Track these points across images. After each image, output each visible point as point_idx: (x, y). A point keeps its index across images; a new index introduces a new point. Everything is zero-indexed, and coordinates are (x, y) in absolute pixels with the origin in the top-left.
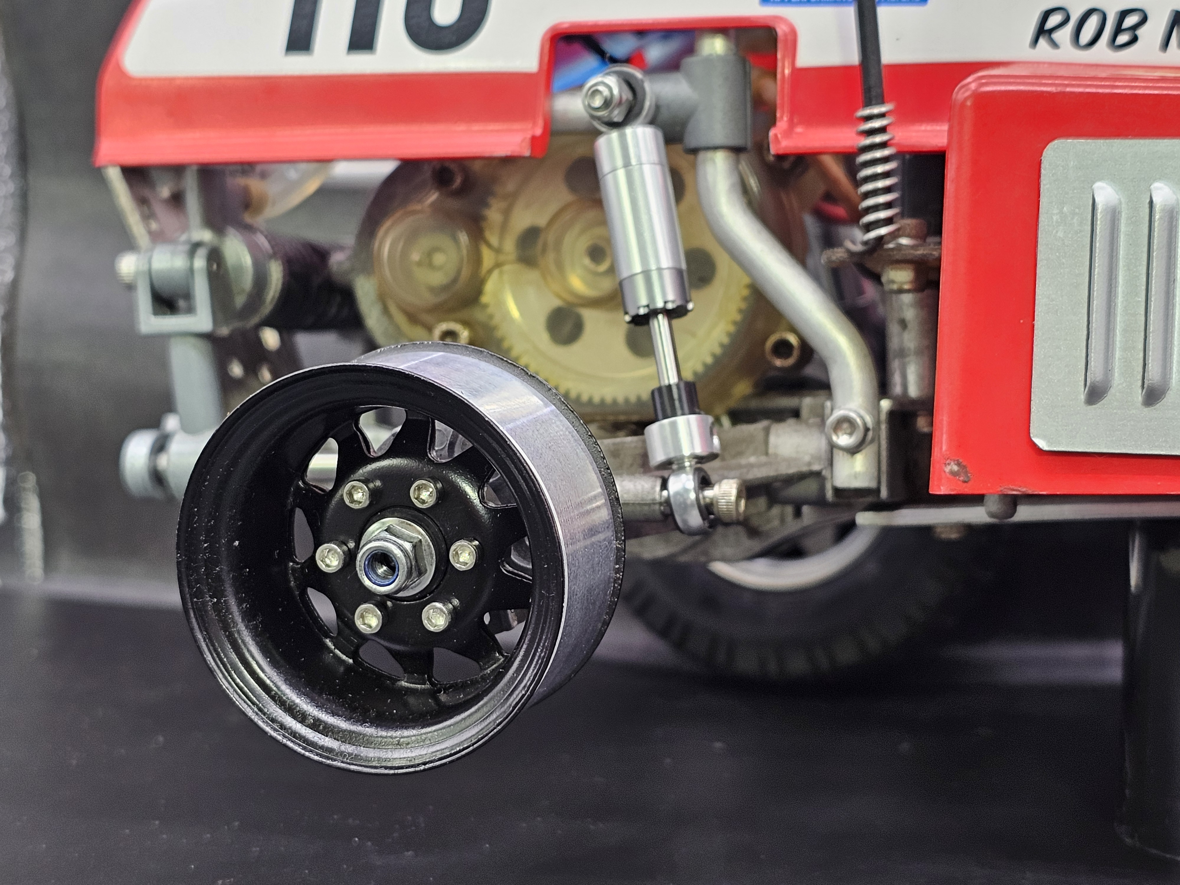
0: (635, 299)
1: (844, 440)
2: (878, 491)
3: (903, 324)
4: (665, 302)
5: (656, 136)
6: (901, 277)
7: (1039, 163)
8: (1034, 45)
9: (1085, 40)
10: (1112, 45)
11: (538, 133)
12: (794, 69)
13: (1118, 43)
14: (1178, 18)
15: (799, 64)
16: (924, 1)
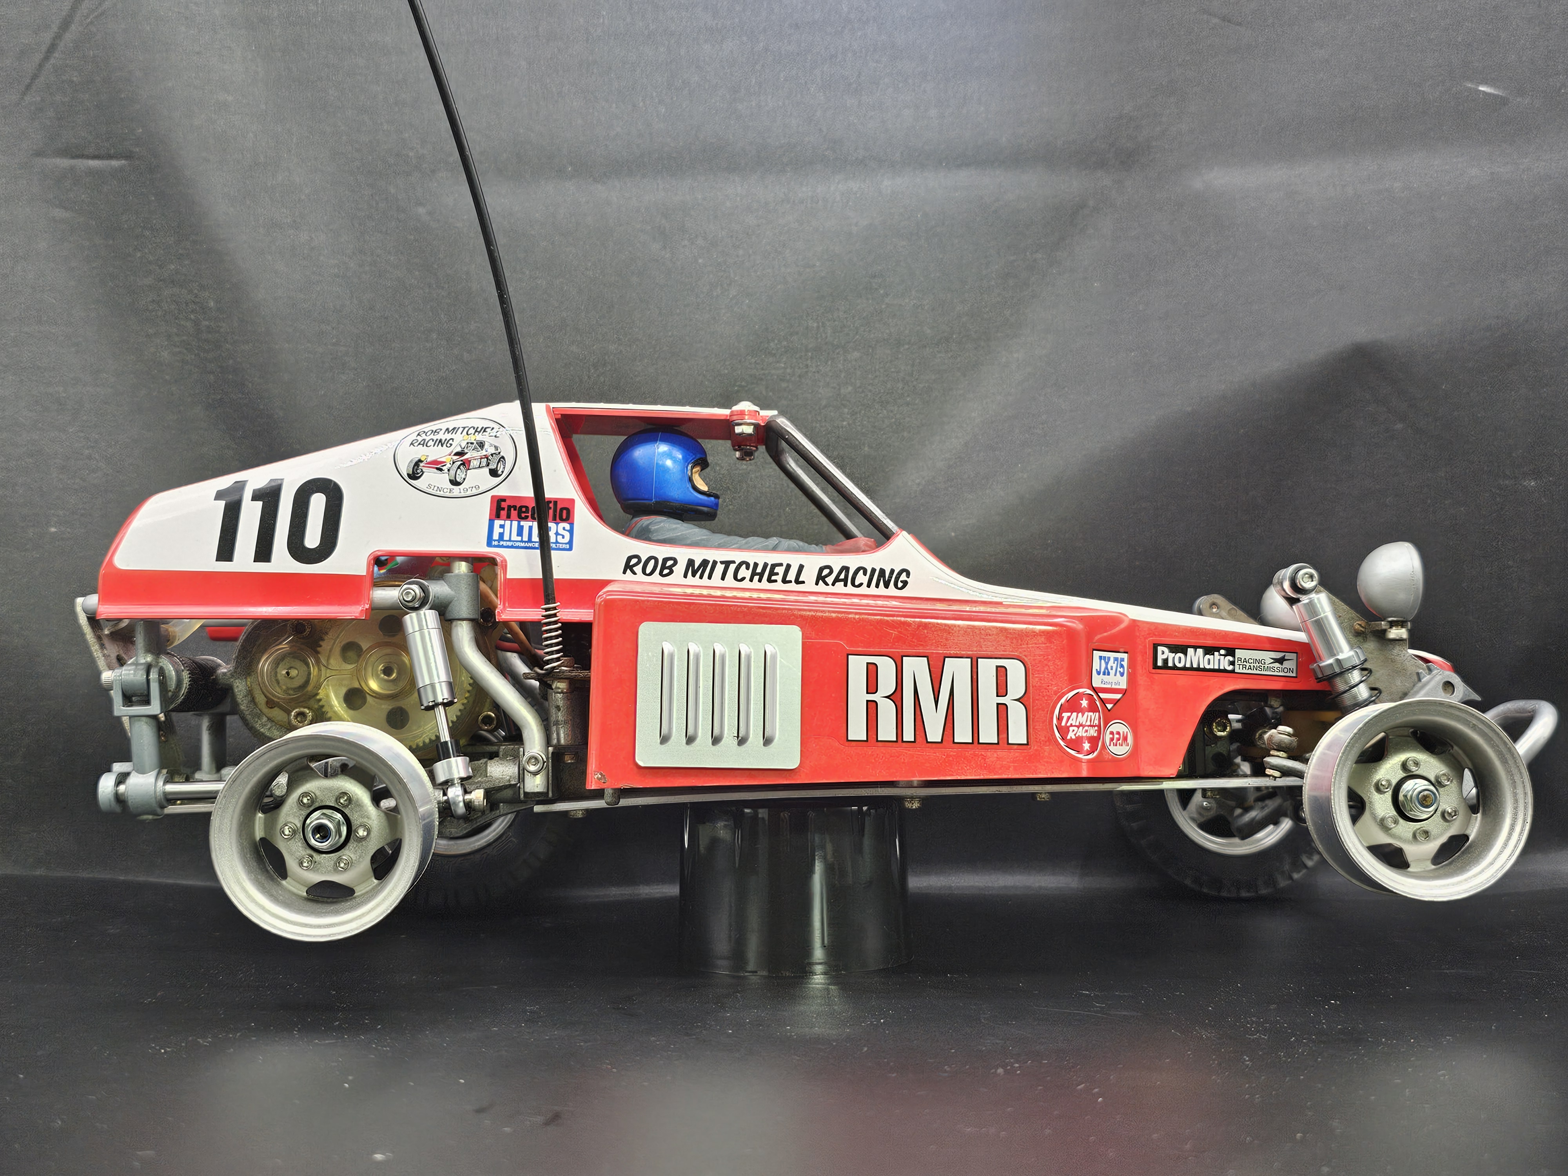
0: (427, 697)
1: (531, 768)
2: (548, 792)
3: (558, 708)
4: (443, 700)
5: (435, 614)
6: (562, 685)
7: (637, 632)
8: (624, 572)
9: (648, 571)
10: (661, 574)
11: (367, 606)
12: (505, 579)
13: (664, 573)
14: (691, 563)
15: (508, 577)
16: (570, 549)
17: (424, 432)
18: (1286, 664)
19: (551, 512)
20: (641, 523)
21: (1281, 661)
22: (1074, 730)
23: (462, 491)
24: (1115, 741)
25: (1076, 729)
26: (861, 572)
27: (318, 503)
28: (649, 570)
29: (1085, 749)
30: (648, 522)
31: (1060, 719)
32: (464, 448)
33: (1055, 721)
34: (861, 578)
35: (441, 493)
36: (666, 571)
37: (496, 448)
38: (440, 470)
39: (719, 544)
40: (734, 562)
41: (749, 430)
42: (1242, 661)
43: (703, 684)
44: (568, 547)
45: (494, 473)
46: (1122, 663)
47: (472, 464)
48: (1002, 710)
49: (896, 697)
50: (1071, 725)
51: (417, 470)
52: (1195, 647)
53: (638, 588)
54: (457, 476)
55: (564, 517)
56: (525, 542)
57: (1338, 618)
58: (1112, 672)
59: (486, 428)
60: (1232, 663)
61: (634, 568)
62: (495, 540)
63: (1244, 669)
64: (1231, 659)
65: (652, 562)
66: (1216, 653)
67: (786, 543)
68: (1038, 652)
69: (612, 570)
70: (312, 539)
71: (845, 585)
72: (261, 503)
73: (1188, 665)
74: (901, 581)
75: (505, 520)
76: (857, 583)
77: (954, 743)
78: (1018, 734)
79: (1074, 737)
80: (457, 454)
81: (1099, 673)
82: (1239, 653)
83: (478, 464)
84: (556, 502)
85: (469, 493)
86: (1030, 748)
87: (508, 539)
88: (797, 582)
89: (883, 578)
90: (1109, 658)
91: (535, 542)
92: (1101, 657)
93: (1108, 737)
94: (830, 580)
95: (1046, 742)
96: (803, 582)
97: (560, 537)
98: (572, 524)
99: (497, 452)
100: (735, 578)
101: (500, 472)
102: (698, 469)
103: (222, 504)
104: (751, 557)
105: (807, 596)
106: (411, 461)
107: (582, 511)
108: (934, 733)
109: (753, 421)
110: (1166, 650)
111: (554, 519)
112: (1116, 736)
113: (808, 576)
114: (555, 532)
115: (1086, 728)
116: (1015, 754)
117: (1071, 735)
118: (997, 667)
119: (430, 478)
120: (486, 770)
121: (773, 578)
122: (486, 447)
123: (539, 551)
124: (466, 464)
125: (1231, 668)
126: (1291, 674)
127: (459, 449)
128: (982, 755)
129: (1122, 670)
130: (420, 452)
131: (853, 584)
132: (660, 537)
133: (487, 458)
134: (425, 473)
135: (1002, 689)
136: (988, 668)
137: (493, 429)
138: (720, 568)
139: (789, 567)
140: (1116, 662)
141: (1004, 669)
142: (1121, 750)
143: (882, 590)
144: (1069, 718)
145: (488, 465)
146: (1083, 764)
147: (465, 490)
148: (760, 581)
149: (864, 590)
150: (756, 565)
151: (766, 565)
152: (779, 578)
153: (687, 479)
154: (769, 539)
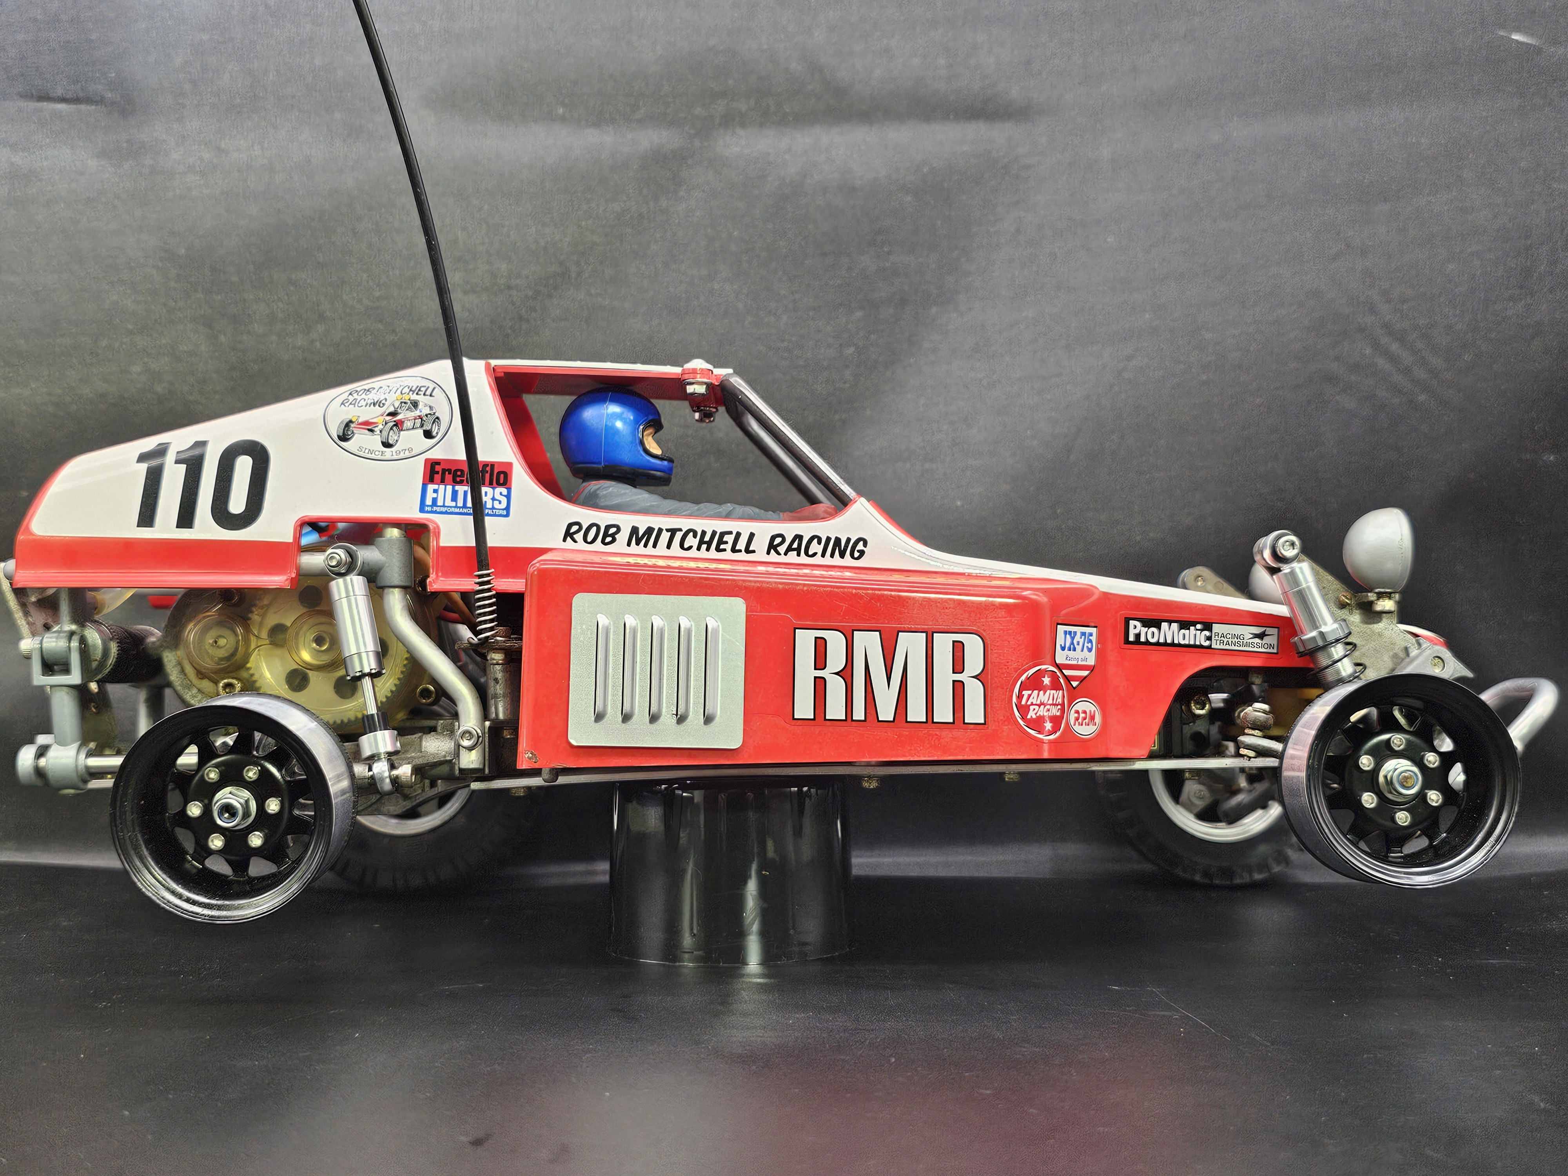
0: (353, 667)
1: (466, 743)
2: (484, 769)
3: (496, 680)
4: (371, 670)
5: (364, 581)
6: (498, 657)
7: (571, 604)
8: (564, 540)
9: (589, 539)
10: (603, 542)
11: (294, 575)
12: (439, 547)
13: (606, 541)
14: (635, 530)
15: (442, 544)
16: (507, 515)
17: (357, 391)
18: (1267, 640)
19: (487, 476)
20: (589, 488)
21: (1261, 636)
22: (1034, 709)
23: (394, 454)
24: (1080, 720)
25: (1037, 707)
26: (816, 540)
27: (244, 465)
29: (1047, 729)
30: (597, 487)
31: (1020, 697)
32: (397, 408)
33: (1014, 699)
34: (815, 547)
35: (373, 456)
36: (608, 539)
37: (431, 408)
38: (371, 431)
39: (670, 511)
40: (680, 530)
41: (701, 389)
42: (1220, 636)
43: (640, 659)
44: (505, 513)
45: (428, 434)
46: (1090, 638)
47: (405, 425)
48: (958, 688)
49: (846, 674)
50: (1032, 704)
51: (347, 430)
52: (1170, 622)
53: (579, 558)
54: (390, 436)
55: (501, 482)
56: (460, 508)
57: (1322, 589)
58: (1079, 648)
59: (421, 387)
60: (1209, 638)
61: (574, 536)
62: (428, 506)
63: (1222, 644)
64: (1207, 633)
65: (594, 529)
66: (1192, 628)
67: (740, 509)
68: (997, 626)
69: (552, 538)
70: (237, 504)
71: (799, 555)
72: (184, 466)
73: (1162, 641)
74: (858, 551)
75: (439, 485)
76: (810, 553)
77: (907, 722)
78: (974, 713)
79: (1034, 717)
80: (390, 414)
81: (1063, 649)
82: (1216, 628)
83: (412, 424)
84: (492, 465)
85: (402, 455)
86: (988, 728)
87: (442, 505)
88: (748, 551)
89: (839, 547)
90: (1075, 633)
91: (470, 508)
92: (1065, 632)
93: (1073, 716)
94: (782, 549)
95: (1004, 721)
96: (754, 552)
97: (496, 503)
98: (509, 489)
99: (432, 412)
100: (682, 546)
101: (434, 434)
102: (650, 431)
103: (144, 466)
104: (699, 525)
105: (756, 566)
106: (342, 422)
107: (521, 476)
108: (886, 711)
109: (705, 380)
110: (1138, 624)
111: (491, 484)
112: (1082, 715)
113: (760, 544)
114: (492, 497)
115: (1048, 707)
116: (972, 734)
117: (1031, 714)
118: (954, 642)
119: (360, 440)
120: (421, 745)
121: (722, 547)
122: (421, 406)
123: (472, 517)
124: (398, 425)
125: (1207, 643)
126: (1271, 651)
127: (392, 409)
128: (936, 735)
129: (1090, 646)
130: (350, 413)
131: (807, 553)
132: (607, 503)
133: (421, 419)
134: (356, 435)
135: (958, 666)
136: (943, 643)
137: (428, 387)
138: (665, 536)
139: (738, 535)
140: (1083, 637)
141: (961, 644)
142: (1085, 731)
143: (837, 561)
144: (1029, 696)
145: (422, 426)
146: (1044, 744)
147: (398, 452)
148: (708, 549)
149: (818, 560)
150: (704, 533)
151: (714, 533)
152: (728, 547)
153: (637, 441)
154: (722, 506)
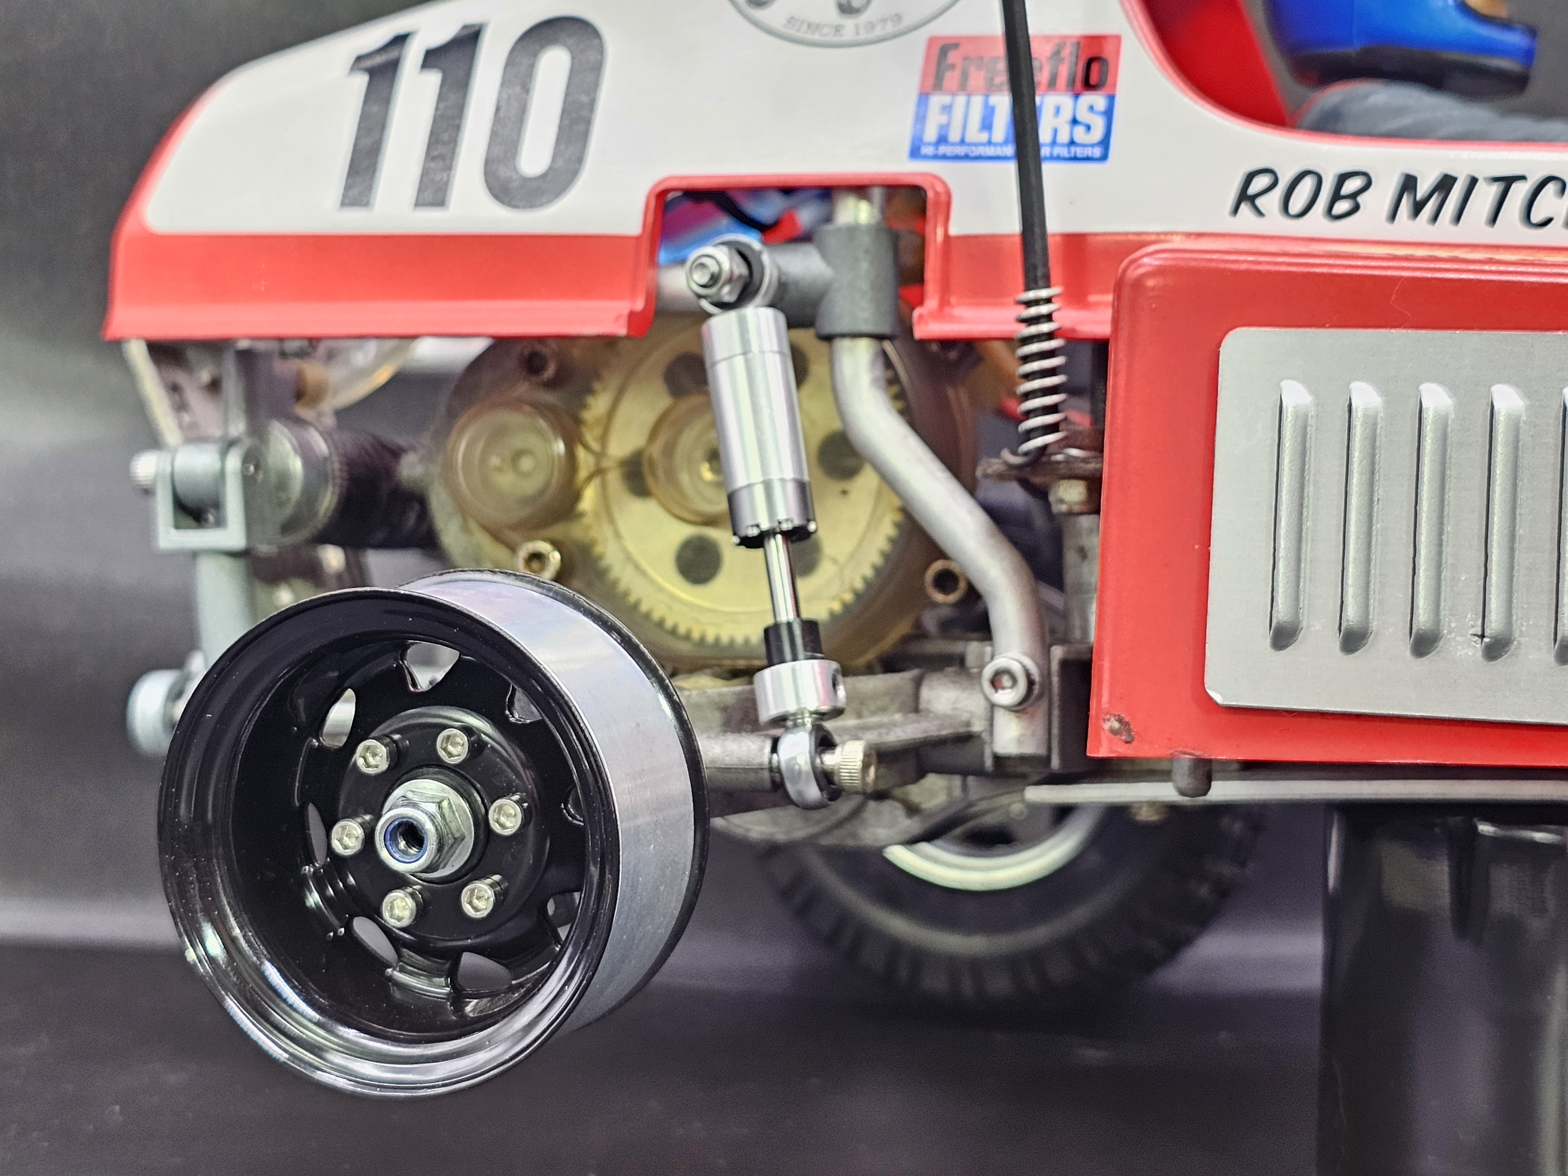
1: (1004, 696)
4: (786, 522)
5: (777, 319)
6: (1072, 495)
7: (1218, 357)
8: (1237, 212)
9: (1296, 207)
10: (1330, 214)
11: (640, 306)
12: (946, 238)
13: (1336, 211)
14: (1409, 183)
15: (953, 231)
16: (1104, 157)
19: (1063, 69)
23: (862, 29)
27: (552, 71)
28: (1298, 202)
35: (816, 37)
36: (1342, 206)
40: (1524, 177)
44: (1099, 152)
55: (1096, 81)
56: (997, 145)
61: (1260, 201)
62: (928, 144)
65: (1307, 185)
69: (1205, 206)
70: (535, 154)
75: (953, 93)
84: (1076, 43)
85: (878, 32)
87: (959, 139)
97: (1079, 131)
98: (1111, 98)
100: (1526, 217)
103: (361, 82)
107: (1138, 64)
111: (1067, 87)
114: (1070, 117)
119: (792, 2)
123: (1015, 163)
138: (1485, 194)
147: (871, 24)
